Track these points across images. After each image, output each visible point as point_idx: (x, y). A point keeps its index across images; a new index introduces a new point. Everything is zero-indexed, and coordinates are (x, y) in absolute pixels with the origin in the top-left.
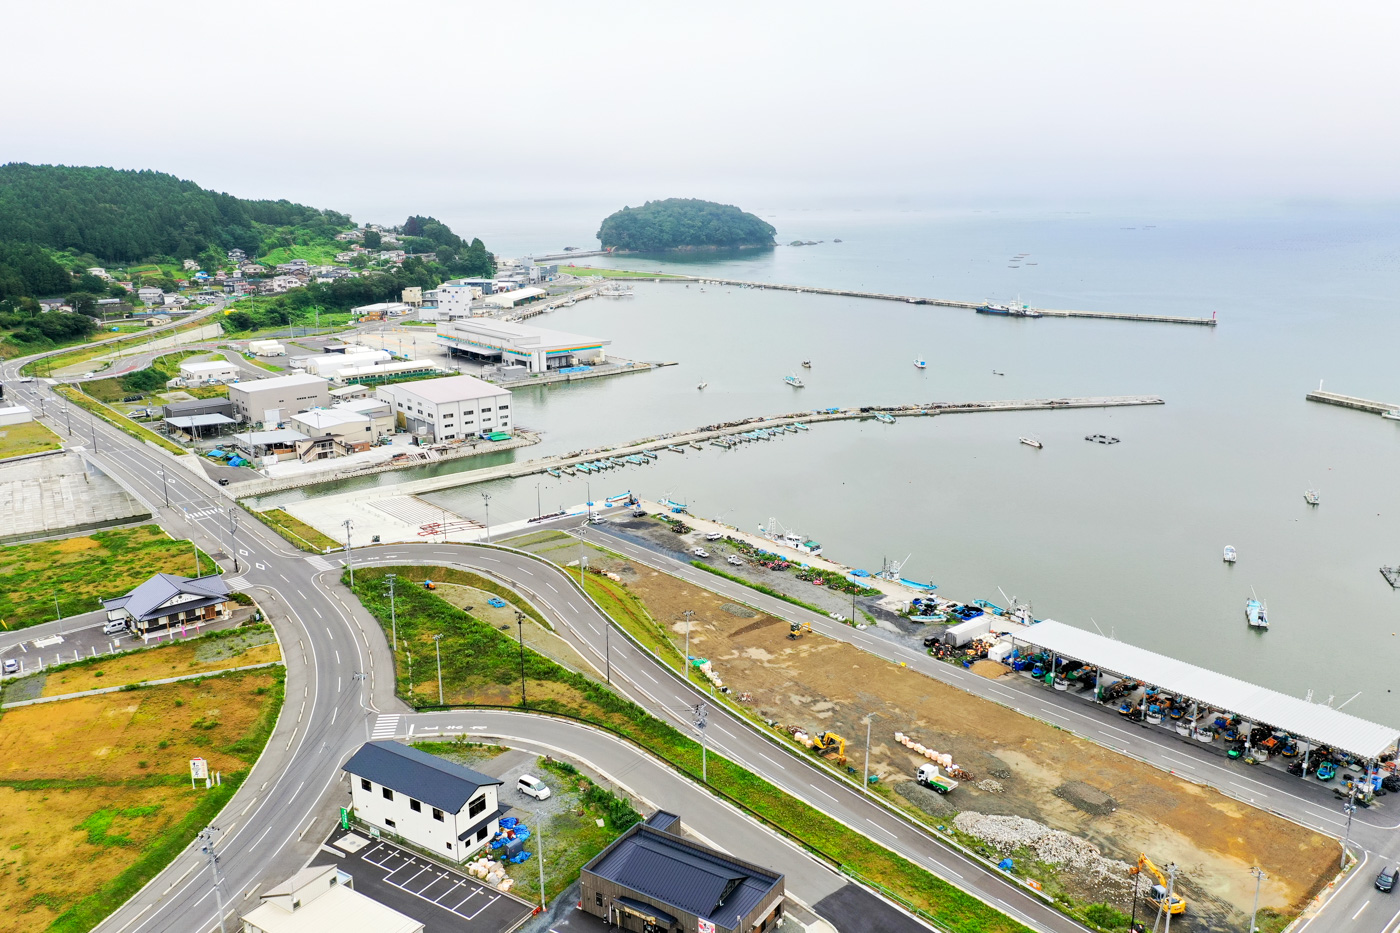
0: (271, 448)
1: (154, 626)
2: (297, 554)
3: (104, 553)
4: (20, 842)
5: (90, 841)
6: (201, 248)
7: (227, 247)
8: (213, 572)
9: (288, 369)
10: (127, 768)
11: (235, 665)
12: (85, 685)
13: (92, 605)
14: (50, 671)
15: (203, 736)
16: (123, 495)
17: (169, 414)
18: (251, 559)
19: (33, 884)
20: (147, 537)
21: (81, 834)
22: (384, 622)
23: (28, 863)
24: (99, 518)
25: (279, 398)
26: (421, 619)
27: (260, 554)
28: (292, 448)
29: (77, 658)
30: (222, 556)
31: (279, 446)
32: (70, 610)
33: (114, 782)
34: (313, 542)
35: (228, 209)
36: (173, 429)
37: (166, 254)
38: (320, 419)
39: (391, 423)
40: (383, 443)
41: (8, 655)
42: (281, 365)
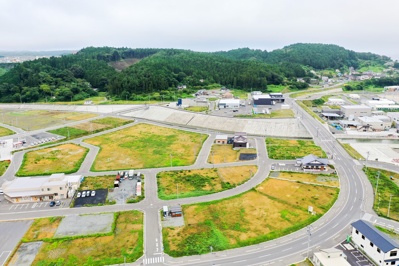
0: (349, 126)
1: (307, 168)
2: (350, 158)
3: (299, 146)
4: (267, 211)
5: (281, 217)
6: (341, 66)
7: (349, 66)
9: (360, 103)
10: (293, 202)
11: (325, 185)
12: (287, 177)
13: (293, 158)
14: (281, 172)
15: (314, 201)
16: (307, 131)
17: (323, 112)
18: (337, 156)
19: (267, 222)
20: (310, 144)
21: (280, 214)
22: (374, 185)
23: (267, 216)
24: (300, 136)
25: (355, 111)
28: (356, 127)
29: (288, 171)
30: (329, 153)
31: (352, 125)
32: (288, 158)
33: (290, 204)
35: (352, 55)
36: (323, 116)
37: (332, 68)
38: (367, 120)
39: (390, 124)
40: (385, 130)
41: (273, 165)
42: (358, 102)
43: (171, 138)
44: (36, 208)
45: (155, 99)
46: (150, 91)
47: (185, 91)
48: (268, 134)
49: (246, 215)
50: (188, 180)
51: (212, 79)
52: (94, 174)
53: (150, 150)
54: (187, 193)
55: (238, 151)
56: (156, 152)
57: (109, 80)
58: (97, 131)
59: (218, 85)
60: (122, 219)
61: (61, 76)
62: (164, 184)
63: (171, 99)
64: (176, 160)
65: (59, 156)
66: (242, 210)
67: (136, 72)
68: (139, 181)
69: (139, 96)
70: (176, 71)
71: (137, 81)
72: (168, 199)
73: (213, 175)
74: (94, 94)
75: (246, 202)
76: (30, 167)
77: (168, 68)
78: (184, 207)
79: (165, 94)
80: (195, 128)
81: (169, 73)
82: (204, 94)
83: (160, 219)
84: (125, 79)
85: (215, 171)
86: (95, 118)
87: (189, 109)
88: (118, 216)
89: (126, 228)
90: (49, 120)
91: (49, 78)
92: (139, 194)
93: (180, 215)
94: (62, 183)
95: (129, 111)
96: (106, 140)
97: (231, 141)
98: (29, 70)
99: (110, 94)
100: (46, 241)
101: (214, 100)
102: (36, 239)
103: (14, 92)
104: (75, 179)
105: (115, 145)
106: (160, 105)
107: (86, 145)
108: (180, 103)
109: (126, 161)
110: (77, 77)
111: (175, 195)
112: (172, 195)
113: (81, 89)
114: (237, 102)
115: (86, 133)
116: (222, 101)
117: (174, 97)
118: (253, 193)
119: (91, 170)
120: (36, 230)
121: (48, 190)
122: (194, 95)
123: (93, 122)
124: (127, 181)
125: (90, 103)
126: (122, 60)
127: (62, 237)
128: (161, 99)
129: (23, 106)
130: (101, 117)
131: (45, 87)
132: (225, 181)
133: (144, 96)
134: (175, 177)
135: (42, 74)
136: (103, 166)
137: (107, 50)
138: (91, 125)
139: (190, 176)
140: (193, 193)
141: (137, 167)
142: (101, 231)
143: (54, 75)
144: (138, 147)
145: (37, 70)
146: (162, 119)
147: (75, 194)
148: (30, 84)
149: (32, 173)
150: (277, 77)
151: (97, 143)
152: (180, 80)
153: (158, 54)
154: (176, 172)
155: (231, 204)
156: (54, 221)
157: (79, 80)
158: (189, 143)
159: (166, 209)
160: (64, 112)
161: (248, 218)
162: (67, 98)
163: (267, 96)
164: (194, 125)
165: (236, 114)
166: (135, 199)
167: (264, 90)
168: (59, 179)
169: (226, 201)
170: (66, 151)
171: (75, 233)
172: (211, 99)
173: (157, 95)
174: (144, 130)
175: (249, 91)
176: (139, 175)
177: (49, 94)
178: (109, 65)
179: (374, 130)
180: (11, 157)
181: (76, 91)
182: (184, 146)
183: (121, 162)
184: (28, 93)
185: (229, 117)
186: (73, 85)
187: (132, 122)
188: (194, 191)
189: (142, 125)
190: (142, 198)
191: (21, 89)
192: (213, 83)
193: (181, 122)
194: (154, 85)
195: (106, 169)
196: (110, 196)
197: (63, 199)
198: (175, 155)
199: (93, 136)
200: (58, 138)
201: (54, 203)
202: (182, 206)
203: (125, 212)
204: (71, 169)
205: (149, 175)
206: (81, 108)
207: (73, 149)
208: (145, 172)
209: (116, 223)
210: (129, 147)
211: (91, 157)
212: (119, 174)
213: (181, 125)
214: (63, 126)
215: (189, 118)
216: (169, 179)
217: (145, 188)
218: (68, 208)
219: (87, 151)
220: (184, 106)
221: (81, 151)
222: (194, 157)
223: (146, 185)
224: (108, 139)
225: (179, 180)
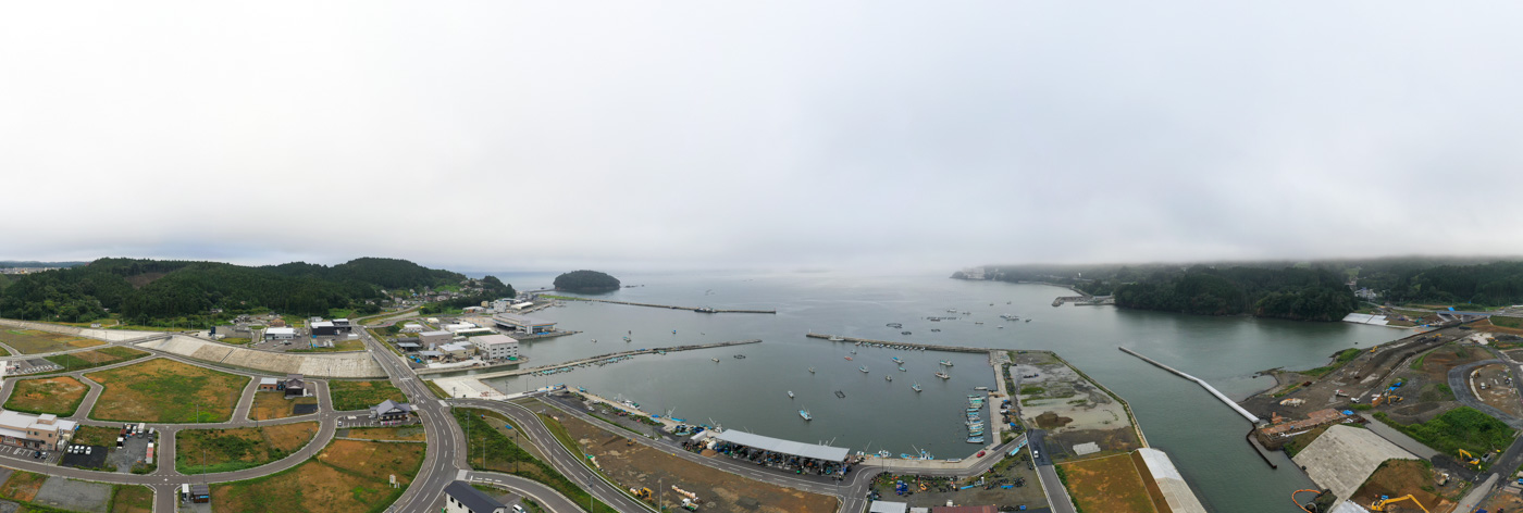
0: (430, 357)
1: (384, 419)
2: (436, 398)
5: (354, 498)
6: (416, 285)
7: (424, 285)
8: (406, 402)
9: (439, 329)
10: (369, 472)
11: (409, 440)
12: (361, 436)
14: (351, 428)
15: (396, 466)
16: (381, 369)
17: (399, 341)
18: (420, 399)
20: (387, 385)
21: (351, 494)
23: (334, 499)
24: (373, 376)
25: (434, 339)
26: (479, 431)
27: (423, 397)
28: (438, 358)
29: (359, 426)
30: (410, 396)
31: (434, 357)
33: (364, 476)
34: (442, 394)
36: (399, 347)
38: (448, 348)
39: (473, 351)
40: (470, 358)
41: (339, 420)
42: (436, 327)
43: (200, 382)
44: (18, 456)
45: (180, 325)
46: (174, 315)
47: (220, 316)
48: (332, 374)
49: (304, 499)
50: (221, 445)
51: (257, 301)
52: (93, 423)
53: (170, 397)
54: (218, 465)
55: (292, 401)
56: (177, 400)
57: (124, 299)
58: (103, 364)
59: (264, 308)
60: (122, 496)
61: (68, 292)
62: (186, 450)
63: (202, 327)
64: (205, 412)
65: (53, 392)
66: (298, 491)
67: (158, 290)
68: (151, 441)
69: (159, 321)
70: (210, 289)
71: (158, 302)
72: (190, 473)
73: (256, 438)
74: (104, 316)
75: (303, 478)
76: (20, 399)
77: (200, 285)
78: (213, 488)
79: (194, 319)
80: (233, 367)
81: (201, 292)
82: (246, 320)
83: (176, 504)
84: (144, 298)
85: (259, 431)
86: (102, 346)
87: (225, 340)
88: (118, 490)
90: (49, 344)
91: (55, 293)
92: (149, 460)
93: (205, 501)
94: (52, 428)
95: (144, 340)
96: (111, 377)
97: (281, 387)
98: (35, 282)
99: (124, 317)
100: (23, 504)
101: (260, 328)
102: (12, 499)
103: (16, 307)
104: (68, 425)
105: (123, 385)
106: (187, 334)
107: (87, 380)
108: (213, 332)
109: (137, 409)
110: (86, 293)
111: (200, 467)
113: (89, 308)
114: (290, 331)
115: (89, 366)
116: (271, 331)
117: (206, 323)
118: (313, 465)
119: (89, 417)
120: (12, 485)
121: (35, 434)
122: (232, 321)
123: (98, 351)
124: (134, 440)
125: (98, 325)
126: (142, 274)
127: (42, 505)
128: (188, 326)
129: (23, 324)
130: (109, 346)
131: (49, 303)
132: (273, 447)
133: (167, 321)
134: (202, 439)
135: (48, 287)
136: (105, 413)
137: (125, 261)
138: (97, 355)
139: (223, 439)
140: (225, 466)
141: (151, 419)
142: (93, 509)
143: (60, 290)
144: (153, 391)
145: (43, 283)
146: (189, 354)
147: (66, 447)
148: (34, 299)
149: (20, 407)
150: (340, 298)
152: (214, 301)
153: (187, 268)
154: (204, 432)
155: (281, 483)
156: (36, 479)
157: (88, 297)
158: (224, 388)
159: (186, 489)
160: (67, 336)
161: (307, 504)
162: (71, 319)
163: (329, 324)
164: (231, 363)
165: (290, 348)
166: (144, 468)
167: (326, 317)
168: (49, 423)
169: (275, 479)
170: (63, 385)
171: (59, 503)
172: (254, 328)
173: (183, 320)
174: (163, 367)
175: (306, 317)
176: (151, 432)
177: (53, 312)
178: (126, 280)
179: (458, 360)
181: (83, 310)
182: (216, 393)
183: (128, 409)
184: (31, 309)
185: (280, 351)
186: (81, 303)
187: (150, 354)
188: (228, 462)
189: (161, 361)
190: (153, 467)
191: (24, 304)
192: (257, 305)
193: (213, 359)
194: (180, 307)
195: (108, 417)
196: (111, 457)
197: (50, 451)
198: (203, 407)
199: (97, 369)
200: (56, 367)
201: (39, 454)
202: (210, 486)
203: (128, 486)
204: (66, 411)
205: (166, 432)
206: (86, 333)
207: (70, 385)
208: (160, 428)
209: (113, 501)
210: (142, 390)
211: (92, 399)
212: (125, 427)
213: (213, 364)
214: (61, 353)
215: (225, 353)
216: (194, 441)
217: (158, 452)
218: (55, 465)
219: (88, 389)
220: (219, 335)
221: (80, 388)
222: (229, 410)
223: (160, 449)
224: (116, 376)
225: (208, 443)
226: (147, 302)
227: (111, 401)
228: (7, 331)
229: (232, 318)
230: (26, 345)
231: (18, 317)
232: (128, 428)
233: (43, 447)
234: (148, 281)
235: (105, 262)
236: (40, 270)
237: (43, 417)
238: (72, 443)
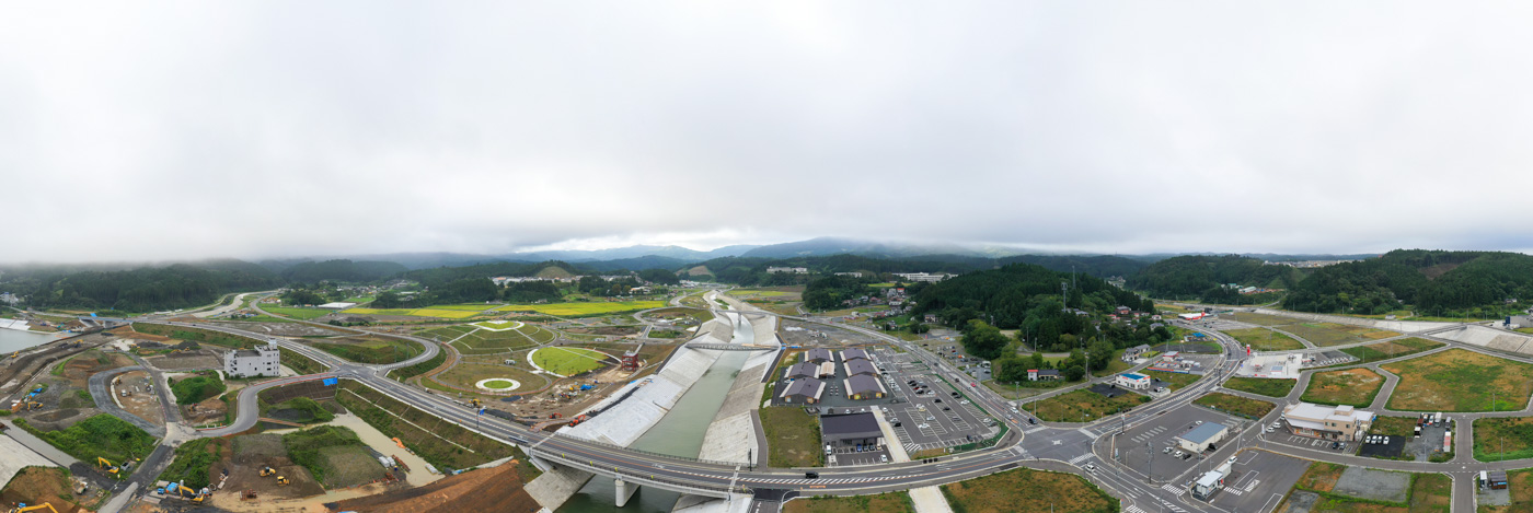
43: (1495, 371)
44: (1316, 447)
45: (1475, 316)
46: (1469, 306)
47: (1515, 307)
50: (1517, 433)
52: (1390, 414)
53: (1466, 387)
54: (1516, 452)
56: (1473, 390)
57: (1418, 290)
58: (1399, 355)
60: (1421, 485)
61: (1362, 284)
62: (1483, 438)
63: (1497, 317)
64: (1501, 401)
65: (1349, 383)
67: (1452, 281)
68: (1448, 430)
69: (1453, 312)
70: (1504, 279)
71: (1452, 292)
72: (1487, 461)
74: (1398, 308)
76: (1316, 391)
77: (1494, 275)
78: (1511, 474)
79: (1488, 309)
80: (1527, 356)
81: (1495, 282)
83: (1474, 491)
84: (1438, 289)
86: (1396, 338)
87: (1521, 330)
88: (1417, 478)
89: (1426, 499)
90: (1344, 336)
91: (1349, 285)
92: (1447, 449)
93: (1503, 487)
94: (1349, 419)
95: (1440, 331)
96: (1407, 368)
98: (1329, 275)
99: (1418, 308)
100: (1322, 494)
102: (1311, 489)
103: (1310, 300)
104: (1365, 416)
105: (1419, 375)
106: (1481, 324)
107: (1383, 371)
108: (1508, 322)
109: (1434, 399)
110: (1380, 285)
111: (1497, 455)
112: (1493, 455)
113: (1383, 300)
115: (1385, 357)
117: (1500, 313)
119: (1386, 407)
120: (1311, 476)
121: (1333, 425)
122: (1527, 311)
123: (1393, 342)
124: (1432, 429)
125: (1392, 317)
126: (1436, 265)
127: (1342, 495)
128: (1481, 317)
129: (1317, 317)
130: (1404, 337)
131: (1343, 296)
133: (1461, 312)
134: (1499, 427)
135: (1341, 280)
136: (1401, 403)
137: (1418, 252)
138: (1392, 346)
139: (1519, 427)
140: (1523, 453)
141: (1447, 409)
142: (1391, 498)
143: (1354, 283)
144: (1449, 381)
145: (1337, 276)
146: (1483, 344)
147: (1364, 437)
148: (1328, 292)
149: (1316, 399)
151: (1396, 371)
152: (1509, 291)
153: (1480, 259)
154: (1500, 420)
156: (1335, 470)
157: (1382, 288)
158: (1519, 377)
159: (1484, 476)
160: (1362, 328)
162: (1365, 311)
164: (1527, 352)
166: (1441, 456)
168: (1346, 414)
170: (1359, 377)
171: (1359, 493)
173: (1477, 310)
174: (1458, 358)
176: (1448, 421)
177: (1347, 304)
178: (1420, 271)
180: (1297, 376)
181: (1377, 302)
182: (1512, 382)
183: (1425, 399)
184: (1325, 302)
186: (1375, 294)
187: (1444, 345)
188: (1525, 449)
189: (1456, 351)
190: (1450, 455)
191: (1318, 297)
193: (1508, 348)
194: (1475, 298)
195: (1404, 407)
196: (1408, 446)
197: (1348, 442)
198: (1499, 395)
199: (1392, 360)
200: (1351, 359)
201: (1337, 445)
202: (1507, 472)
203: (1426, 475)
204: (1362, 402)
205: (1463, 421)
206: (1380, 324)
207: (1365, 376)
208: (1457, 418)
209: (1412, 489)
210: (1438, 380)
211: (1388, 390)
212: (1422, 417)
213: (1508, 353)
214: (1358, 345)
215: (1520, 343)
216: (1491, 430)
217: (1455, 441)
218: (1353, 456)
219: (1384, 380)
220: (1513, 325)
221: (1376, 379)
222: (1526, 398)
223: (1458, 438)
224: (1411, 366)
225: (1504, 432)
226: (1441, 293)
227: (1407, 391)
228: (1302, 324)
229: (1526, 308)
230: (1321, 337)
231: (1313, 310)
232: (1425, 417)
233: (1340, 438)
234: (1442, 272)
235: (1398, 254)
236: (1334, 263)
237: (1341, 408)
238: (1367, 433)
